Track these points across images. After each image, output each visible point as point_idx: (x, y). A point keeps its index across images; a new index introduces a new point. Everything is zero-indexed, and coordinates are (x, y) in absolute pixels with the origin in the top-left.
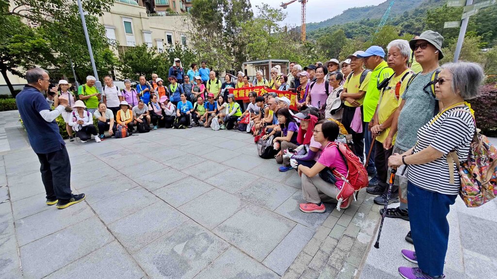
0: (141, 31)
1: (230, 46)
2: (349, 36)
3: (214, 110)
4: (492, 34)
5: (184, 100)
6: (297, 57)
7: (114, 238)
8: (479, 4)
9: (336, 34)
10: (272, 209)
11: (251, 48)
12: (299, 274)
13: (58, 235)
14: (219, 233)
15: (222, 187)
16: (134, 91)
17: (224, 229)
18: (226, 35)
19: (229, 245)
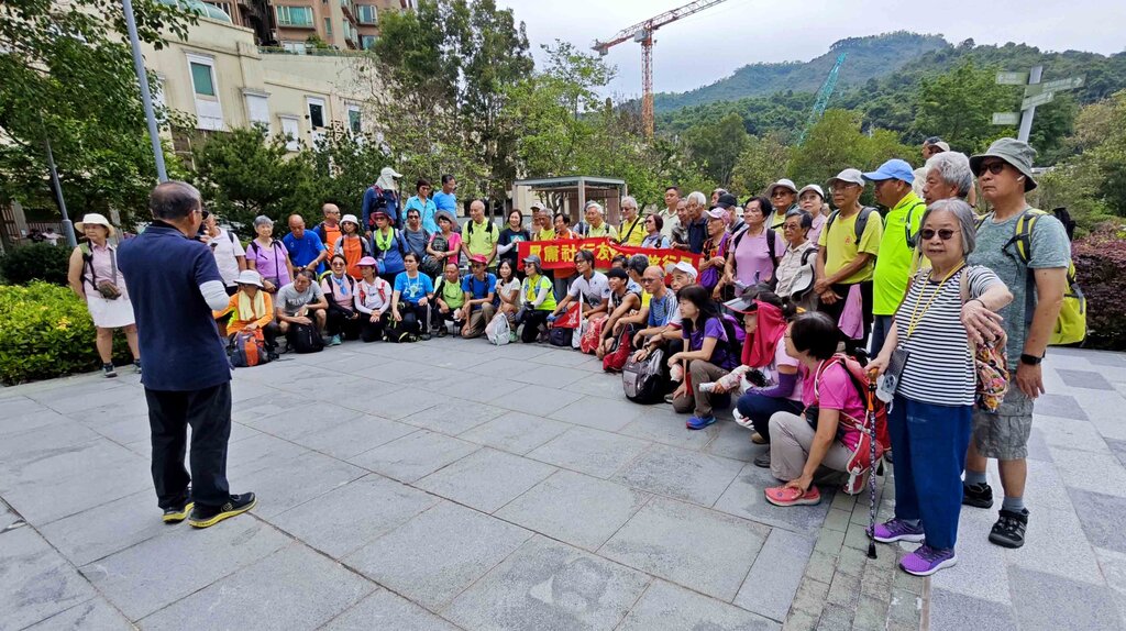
0: (240, 90)
1: (478, 141)
2: (751, 128)
3: (486, 295)
4: (1043, 138)
5: (413, 270)
6: (640, 174)
7: (375, 586)
8: (1052, 84)
9: (724, 124)
10: (709, 502)
11: (532, 147)
12: (816, 616)
13: (223, 588)
14: (618, 557)
15: (573, 467)
16: (280, 246)
17: (622, 547)
18: (467, 111)
19: (648, 577)
